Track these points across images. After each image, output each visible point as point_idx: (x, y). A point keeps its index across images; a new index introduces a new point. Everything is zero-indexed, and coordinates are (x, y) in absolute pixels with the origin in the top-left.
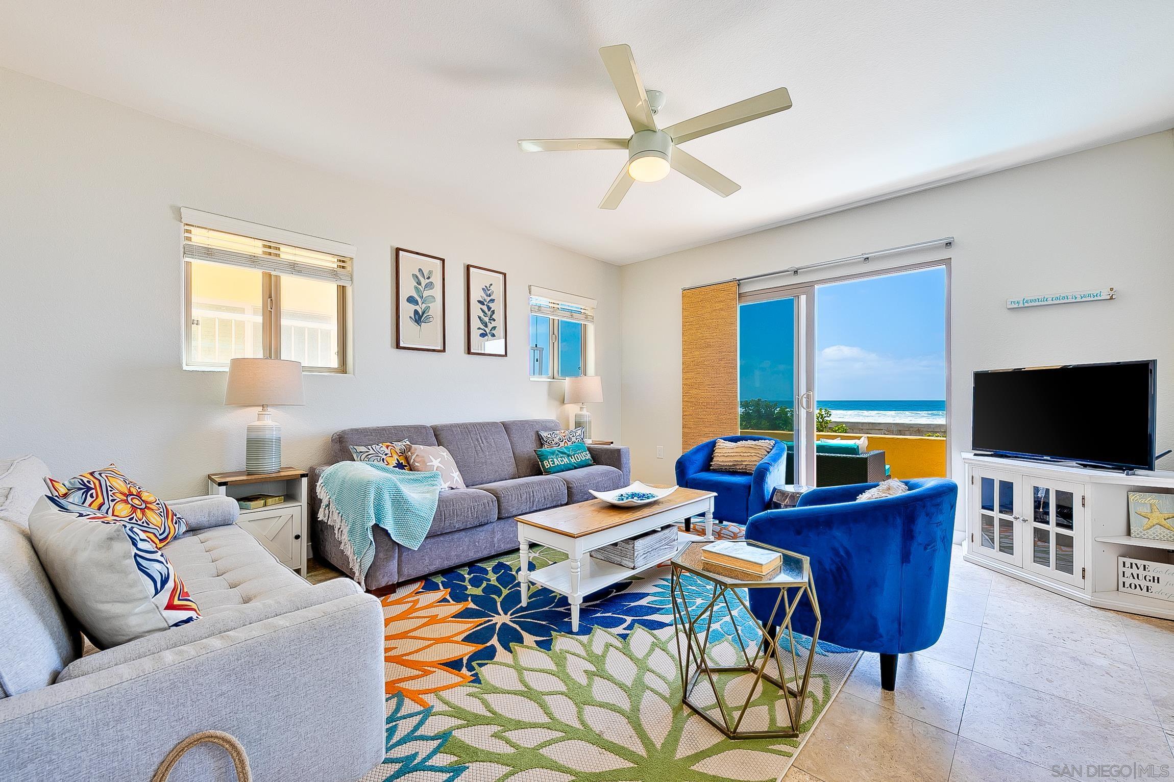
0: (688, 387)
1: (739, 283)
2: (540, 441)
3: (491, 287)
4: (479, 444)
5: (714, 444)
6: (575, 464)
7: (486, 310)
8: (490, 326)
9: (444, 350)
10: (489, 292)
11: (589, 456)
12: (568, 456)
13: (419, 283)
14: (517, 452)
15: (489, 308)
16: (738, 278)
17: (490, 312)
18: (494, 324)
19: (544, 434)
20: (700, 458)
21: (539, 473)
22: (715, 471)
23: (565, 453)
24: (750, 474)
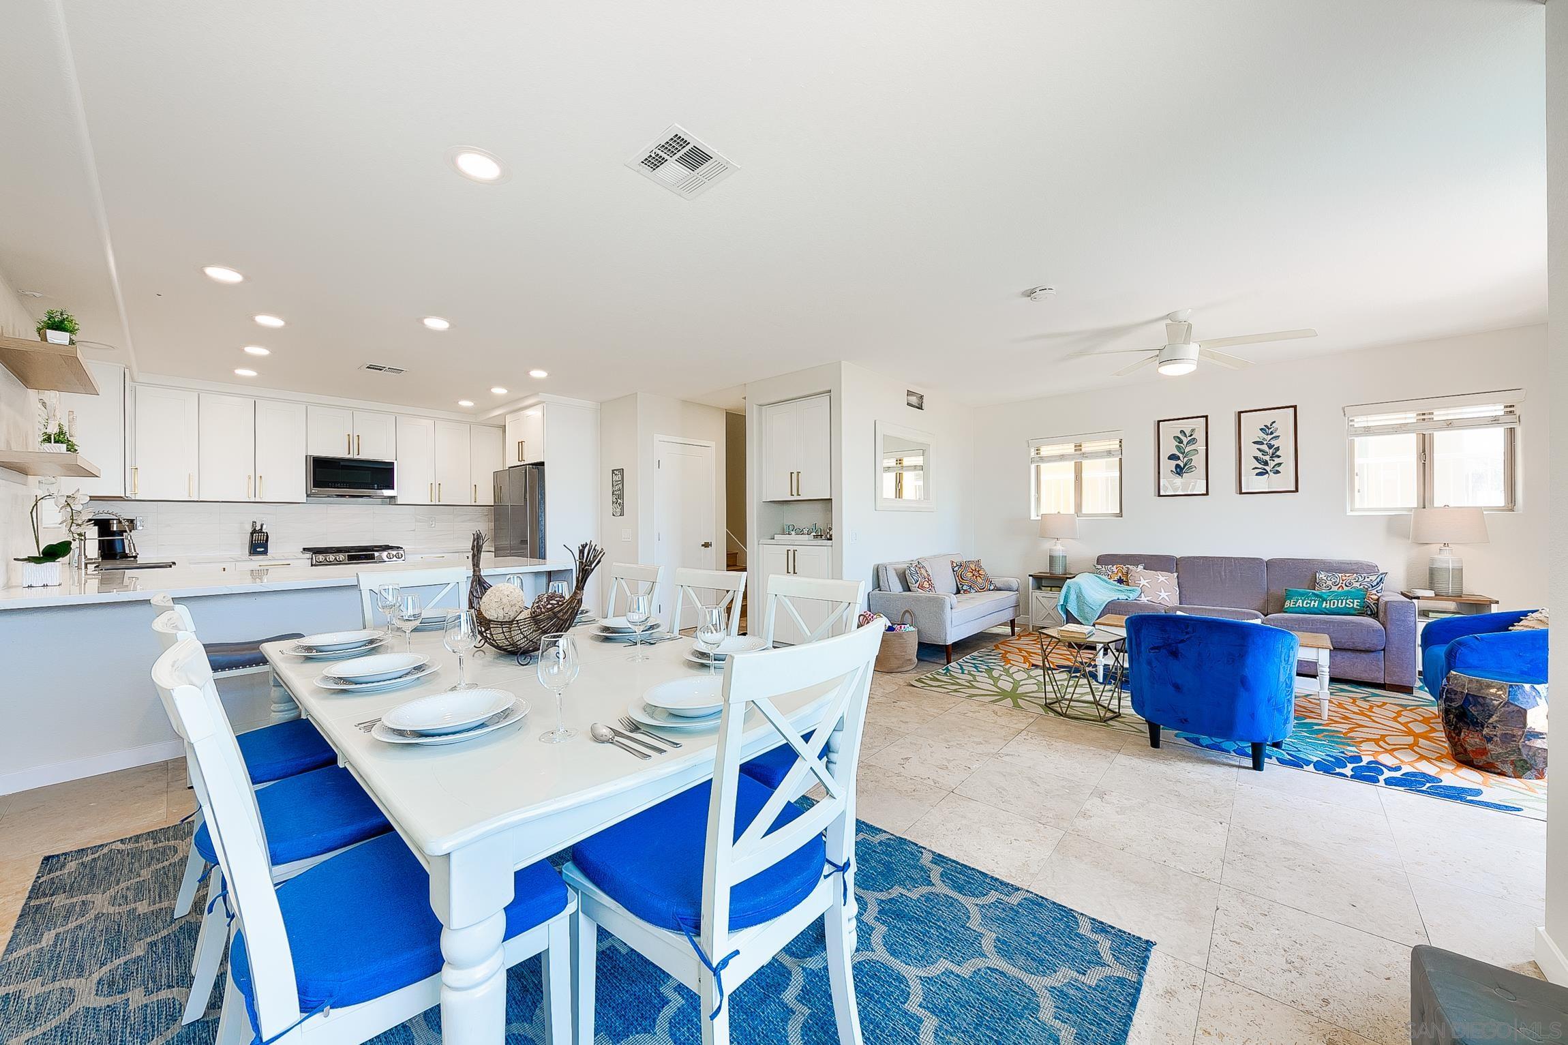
3: (1274, 425)
7: (1266, 449)
8: (1272, 464)
9: (1207, 493)
10: (1270, 430)
12: (1326, 600)
13: (1181, 442)
14: (1272, 589)
15: (1270, 447)
17: (1271, 451)
18: (1277, 460)
23: (1320, 597)
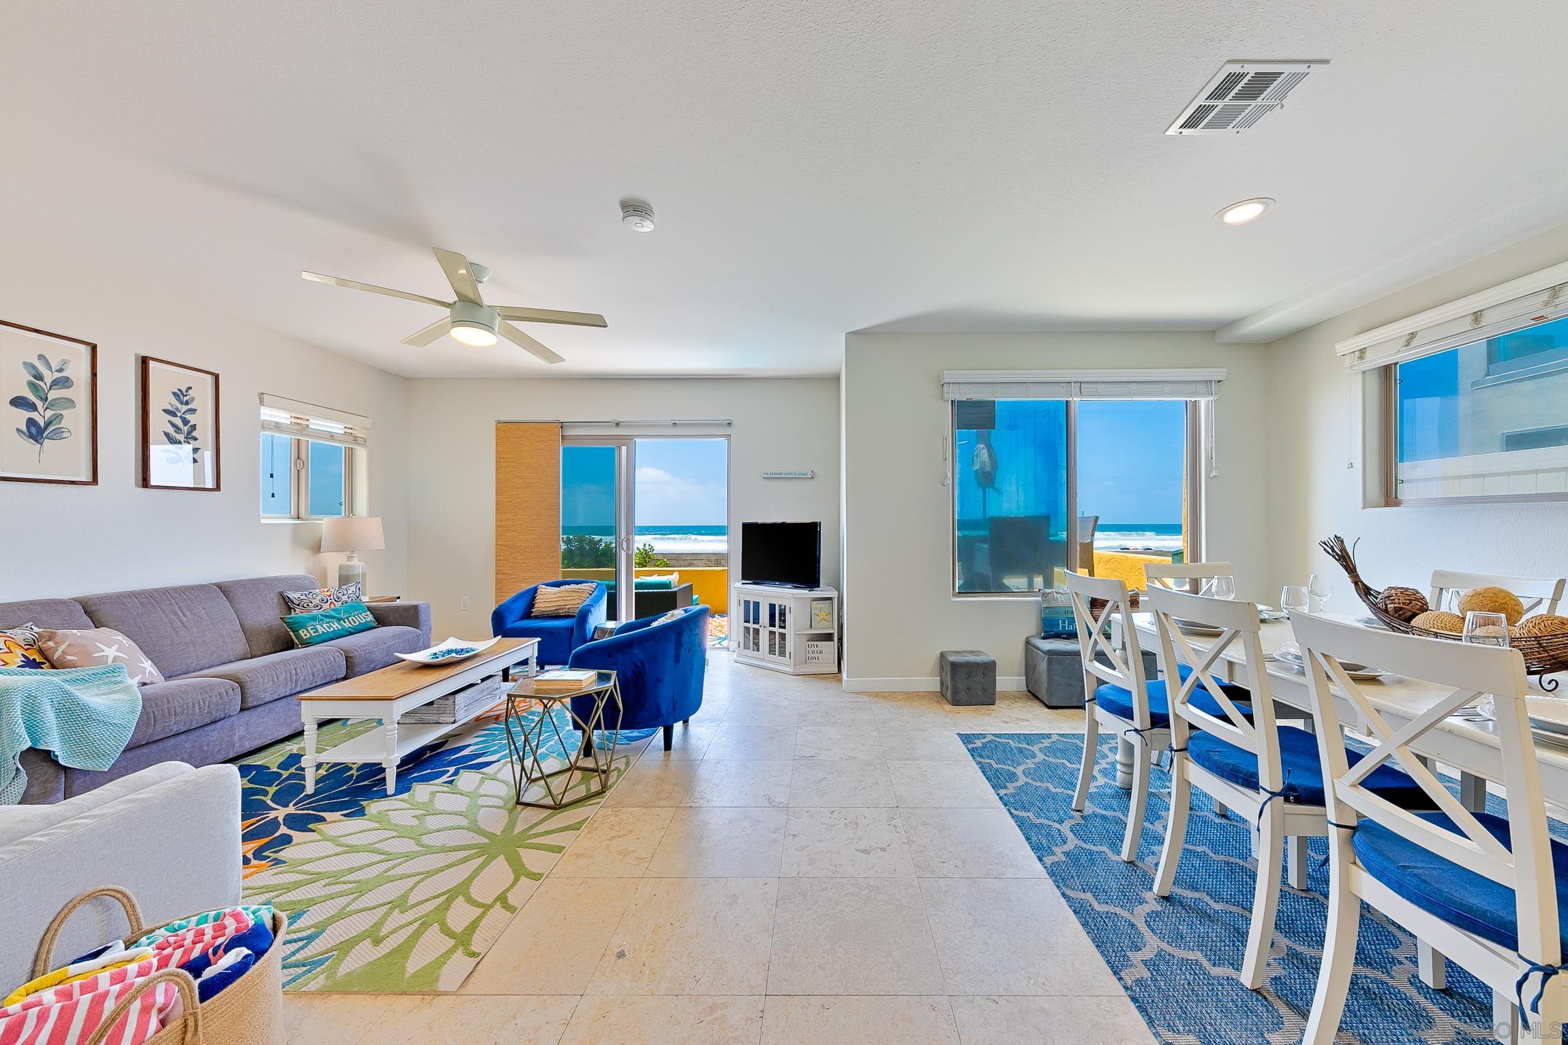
0: (502, 529)
1: (562, 425)
2: (288, 605)
3: (190, 392)
4: (179, 618)
5: (535, 590)
6: (350, 629)
7: (180, 424)
9: (95, 480)
10: (185, 399)
11: (370, 617)
12: (339, 620)
13: (39, 377)
14: (247, 623)
15: (185, 422)
16: (562, 421)
17: (186, 428)
19: (293, 595)
20: (520, 606)
21: (290, 645)
22: (536, 617)
23: (334, 617)
24: (573, 617)
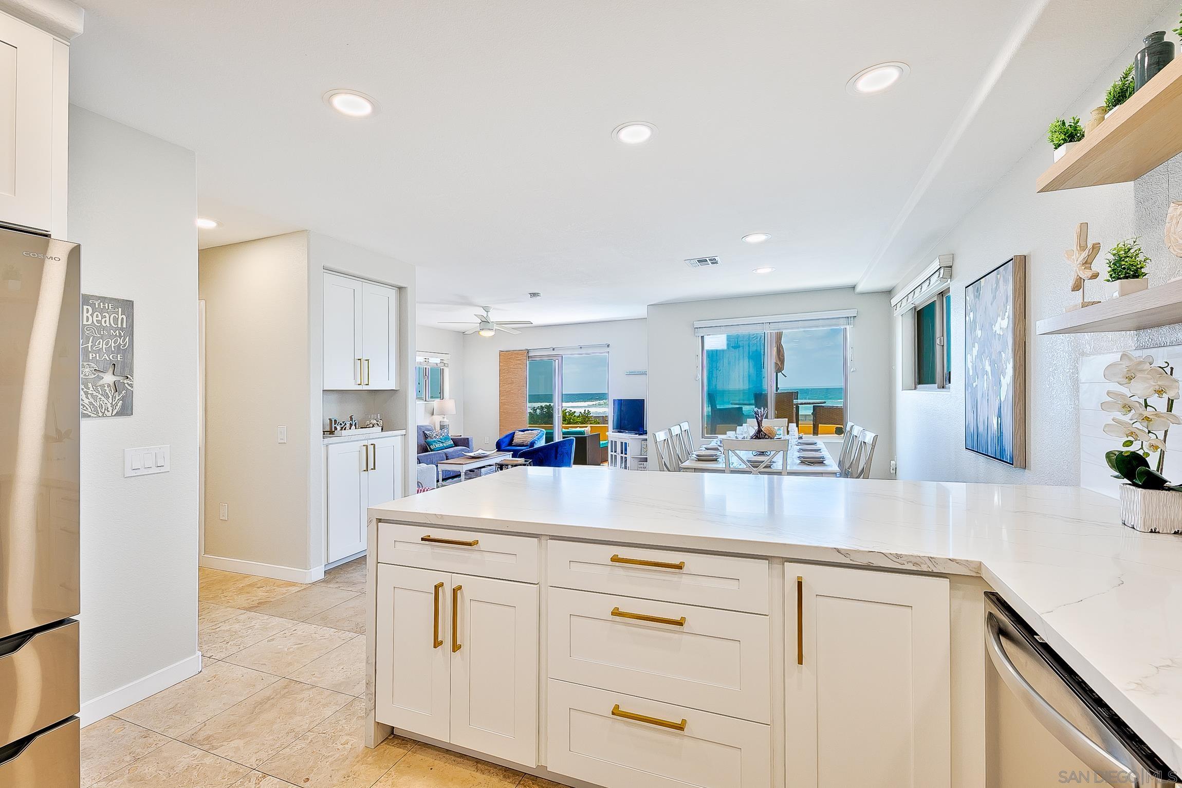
0: (502, 404)
1: (528, 351)
2: (426, 436)
5: (514, 433)
6: (446, 447)
11: (452, 443)
12: (442, 443)
16: (529, 349)
19: (427, 432)
20: (507, 441)
21: (427, 451)
22: (514, 446)
23: (441, 441)
24: (528, 446)
